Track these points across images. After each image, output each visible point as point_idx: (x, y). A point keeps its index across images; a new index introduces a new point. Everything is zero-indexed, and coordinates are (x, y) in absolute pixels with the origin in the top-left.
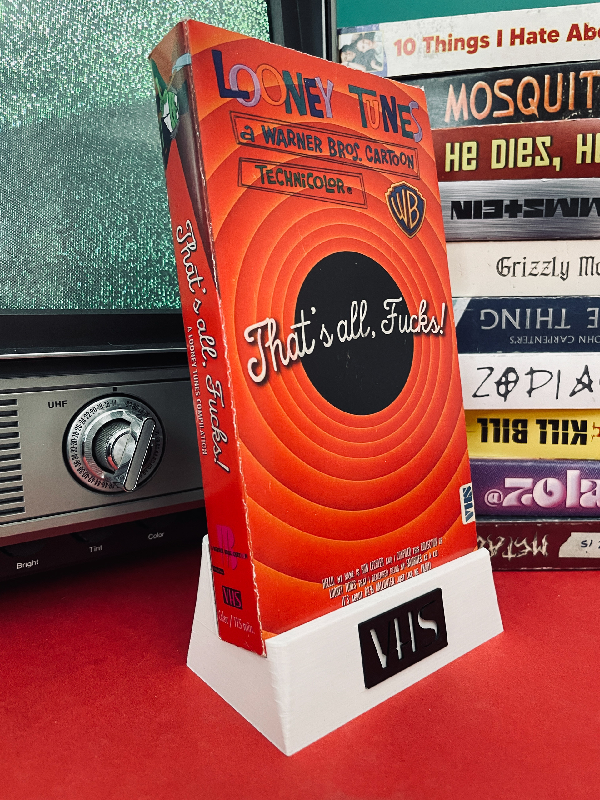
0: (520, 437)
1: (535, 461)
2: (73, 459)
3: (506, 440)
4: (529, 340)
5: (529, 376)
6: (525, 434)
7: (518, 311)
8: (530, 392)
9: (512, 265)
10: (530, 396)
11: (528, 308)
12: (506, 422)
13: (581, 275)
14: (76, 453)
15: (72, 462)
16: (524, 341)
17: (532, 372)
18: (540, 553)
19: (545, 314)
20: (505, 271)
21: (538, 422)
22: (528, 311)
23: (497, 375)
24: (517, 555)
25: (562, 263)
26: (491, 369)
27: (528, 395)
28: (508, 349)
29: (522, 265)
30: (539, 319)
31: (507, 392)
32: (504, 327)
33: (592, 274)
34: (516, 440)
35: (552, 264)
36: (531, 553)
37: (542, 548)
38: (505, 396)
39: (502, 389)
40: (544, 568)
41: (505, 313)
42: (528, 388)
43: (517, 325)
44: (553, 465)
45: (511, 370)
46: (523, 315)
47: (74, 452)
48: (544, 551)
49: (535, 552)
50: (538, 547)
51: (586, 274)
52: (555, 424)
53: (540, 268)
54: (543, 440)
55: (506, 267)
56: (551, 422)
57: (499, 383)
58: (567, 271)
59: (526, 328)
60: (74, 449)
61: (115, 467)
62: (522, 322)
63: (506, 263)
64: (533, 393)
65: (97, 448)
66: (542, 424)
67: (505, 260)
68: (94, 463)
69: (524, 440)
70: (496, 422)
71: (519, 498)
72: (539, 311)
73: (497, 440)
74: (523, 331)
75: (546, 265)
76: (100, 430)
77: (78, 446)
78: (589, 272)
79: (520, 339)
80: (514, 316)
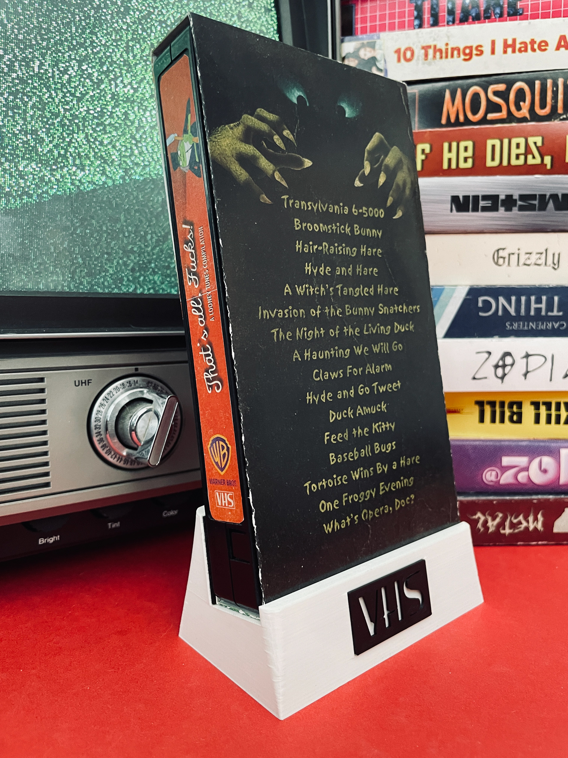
0: (515, 418)
1: (530, 441)
2: (97, 436)
3: (502, 421)
4: (524, 326)
5: (525, 360)
6: (520, 415)
7: (513, 298)
8: (525, 375)
9: (507, 256)
10: (526, 378)
11: (523, 295)
12: (502, 404)
14: (99, 431)
15: (95, 439)
16: (519, 326)
17: (527, 356)
18: (536, 529)
19: (539, 301)
20: (501, 261)
21: (533, 403)
22: (523, 299)
23: (495, 359)
24: (514, 530)
25: (554, 254)
26: (489, 353)
27: (523, 378)
28: (504, 334)
29: (516, 255)
30: (533, 306)
31: (505, 375)
32: (500, 313)
34: (511, 420)
35: (544, 255)
36: (527, 528)
37: (537, 523)
38: (502, 378)
39: (500, 372)
40: (540, 543)
41: (502, 300)
42: (524, 371)
43: (512, 311)
44: (547, 444)
45: (508, 354)
46: (518, 302)
47: (97, 430)
48: (540, 526)
49: (531, 527)
50: (534, 522)
52: (548, 405)
53: (534, 258)
54: (537, 420)
55: (501, 257)
56: (544, 403)
57: (497, 366)
58: (559, 261)
59: (521, 314)
60: (98, 427)
61: (139, 444)
62: (518, 309)
63: (501, 253)
64: (529, 375)
65: (120, 426)
66: (536, 405)
68: (116, 440)
69: (519, 421)
70: (492, 404)
71: (516, 476)
72: (533, 298)
73: (493, 421)
74: (518, 318)
75: (539, 255)
76: (123, 409)
77: (102, 424)
79: (515, 325)
80: (510, 303)
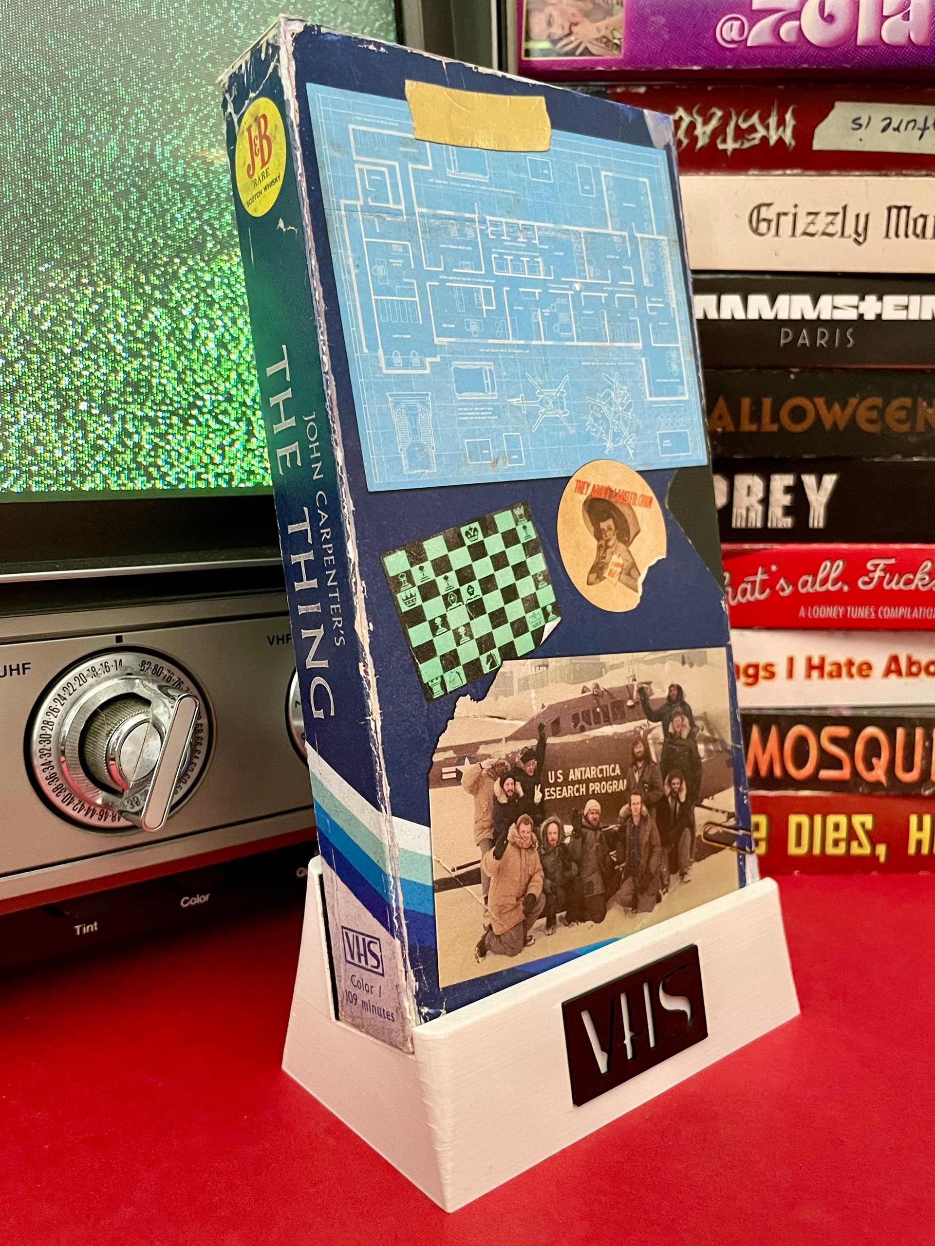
9: (775, 218)
13: (887, 236)
20: (763, 226)
25: (858, 216)
29: (790, 218)
33: (907, 236)
35: (840, 217)
51: (897, 235)
53: (821, 222)
55: (764, 220)
58: (866, 229)
63: (764, 213)
67: (763, 210)
75: (830, 218)
78: (902, 232)
